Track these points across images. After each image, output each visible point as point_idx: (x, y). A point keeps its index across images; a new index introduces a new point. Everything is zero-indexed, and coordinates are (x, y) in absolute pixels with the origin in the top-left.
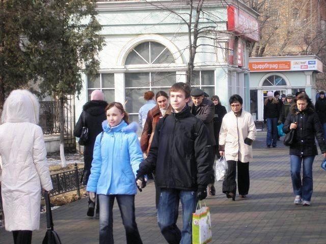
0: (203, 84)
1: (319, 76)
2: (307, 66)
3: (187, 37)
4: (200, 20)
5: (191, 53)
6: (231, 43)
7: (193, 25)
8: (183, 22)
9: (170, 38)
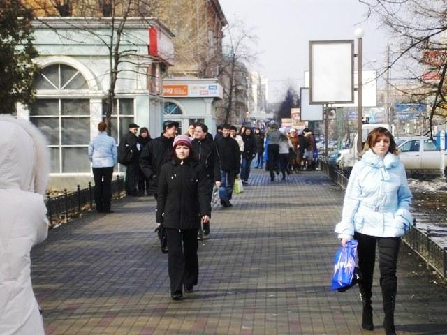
0: (120, 113)
1: (218, 103)
2: (207, 91)
3: (108, 61)
4: (121, 43)
5: (112, 80)
6: (150, 68)
7: (114, 48)
8: (103, 43)
9: (86, 61)
